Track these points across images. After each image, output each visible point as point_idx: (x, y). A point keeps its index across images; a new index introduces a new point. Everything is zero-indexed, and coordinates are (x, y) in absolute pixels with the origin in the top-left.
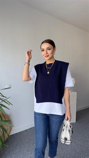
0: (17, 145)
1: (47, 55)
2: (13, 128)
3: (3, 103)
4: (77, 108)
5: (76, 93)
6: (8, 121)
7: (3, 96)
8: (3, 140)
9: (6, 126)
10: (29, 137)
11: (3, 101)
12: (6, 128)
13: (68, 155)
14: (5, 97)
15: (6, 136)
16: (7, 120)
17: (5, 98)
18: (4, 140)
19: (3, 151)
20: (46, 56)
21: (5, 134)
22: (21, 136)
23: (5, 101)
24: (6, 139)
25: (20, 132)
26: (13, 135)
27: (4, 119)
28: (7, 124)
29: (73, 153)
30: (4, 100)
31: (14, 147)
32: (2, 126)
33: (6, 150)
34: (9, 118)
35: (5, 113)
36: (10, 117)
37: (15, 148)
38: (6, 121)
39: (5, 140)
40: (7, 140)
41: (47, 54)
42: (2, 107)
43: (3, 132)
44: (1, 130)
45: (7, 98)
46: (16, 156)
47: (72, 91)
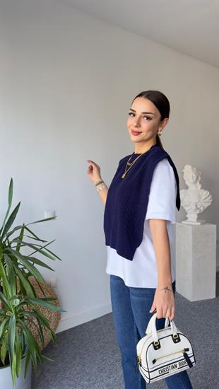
0: (74, 358)
1: (136, 129)
2: (64, 316)
3: (38, 256)
4: (217, 263)
5: (215, 226)
6: (50, 299)
7: (38, 239)
8: (40, 344)
9: (47, 311)
10: (103, 337)
11: (37, 250)
12: (46, 315)
13: (198, 378)
14: (43, 241)
15: (47, 336)
16: (48, 296)
17: (43, 244)
18: (43, 344)
19: (40, 371)
20: (133, 132)
21: (43, 330)
22: (82, 336)
23: (43, 249)
24: (46, 342)
25: (81, 326)
26: (64, 333)
27: (40, 294)
28: (48, 305)
29: (212, 372)
30: (39, 248)
31: (67, 362)
32: (35, 312)
33: (49, 370)
34: (53, 291)
35: (43, 280)
36: (55, 289)
37: (71, 363)
38: (45, 300)
39: (45, 346)
40: (50, 345)
41: (136, 127)
42: (35, 265)
43: (40, 327)
44: (34, 321)
45: (47, 243)
46: (73, 383)
47: (204, 221)
